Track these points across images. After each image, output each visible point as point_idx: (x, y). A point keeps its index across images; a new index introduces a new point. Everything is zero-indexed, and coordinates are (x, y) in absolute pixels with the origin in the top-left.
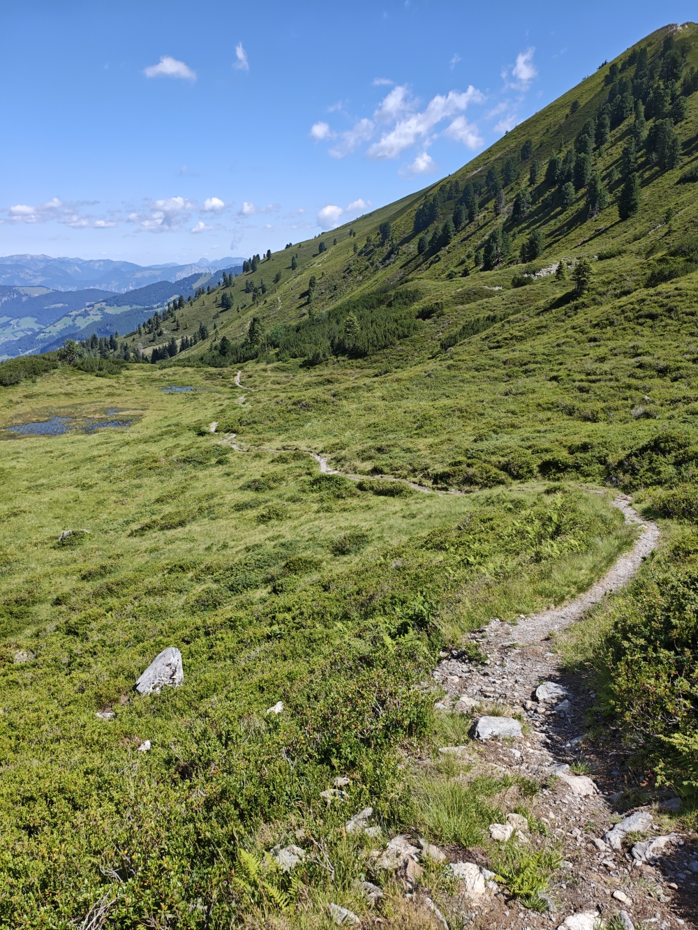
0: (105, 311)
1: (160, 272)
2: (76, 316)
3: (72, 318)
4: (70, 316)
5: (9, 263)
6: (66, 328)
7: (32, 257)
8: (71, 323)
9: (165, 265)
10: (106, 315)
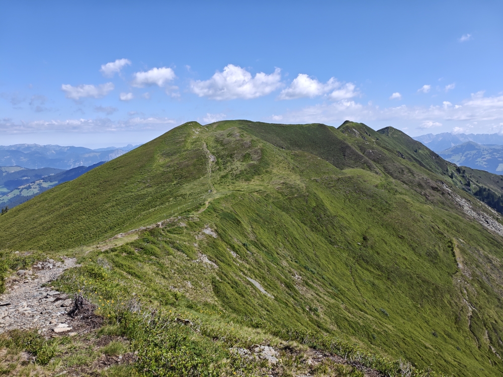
0: (42, 185)
1: (99, 154)
2: (23, 189)
3: (20, 190)
4: (19, 189)
5: (13, 149)
6: (15, 197)
7: (28, 145)
8: (19, 194)
9: (108, 148)
10: (41, 189)
